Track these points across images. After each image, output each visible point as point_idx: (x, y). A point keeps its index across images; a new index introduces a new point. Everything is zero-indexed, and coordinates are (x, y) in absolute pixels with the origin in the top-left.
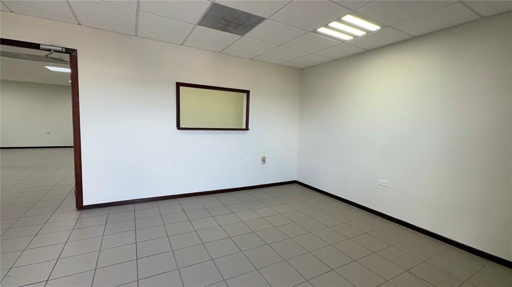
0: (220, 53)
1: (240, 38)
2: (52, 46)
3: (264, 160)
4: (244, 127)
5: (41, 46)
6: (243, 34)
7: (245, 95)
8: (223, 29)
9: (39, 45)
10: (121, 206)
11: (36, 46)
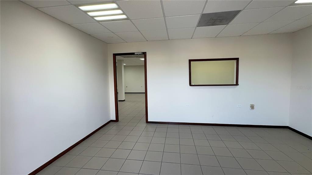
0: (216, 37)
1: (226, 27)
2: (138, 52)
3: (252, 107)
4: (235, 83)
5: (135, 53)
6: (228, 24)
7: (235, 61)
8: (213, 25)
9: (134, 53)
10: (163, 124)
11: (133, 54)
